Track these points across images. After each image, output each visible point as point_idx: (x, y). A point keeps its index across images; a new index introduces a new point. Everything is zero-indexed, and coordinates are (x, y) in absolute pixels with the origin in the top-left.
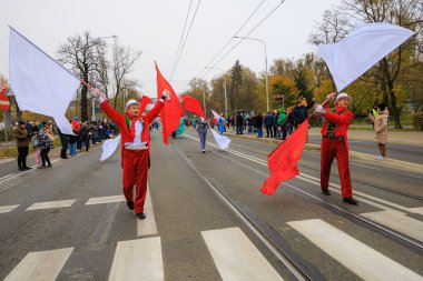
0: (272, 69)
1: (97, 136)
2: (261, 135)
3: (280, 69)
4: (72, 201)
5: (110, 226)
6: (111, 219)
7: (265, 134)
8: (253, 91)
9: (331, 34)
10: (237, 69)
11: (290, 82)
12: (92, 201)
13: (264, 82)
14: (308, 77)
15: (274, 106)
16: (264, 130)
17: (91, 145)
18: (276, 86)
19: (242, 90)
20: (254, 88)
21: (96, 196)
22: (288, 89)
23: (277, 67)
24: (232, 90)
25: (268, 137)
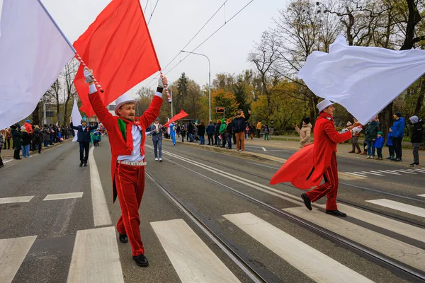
0: (215, 82)
1: (49, 139)
2: (203, 143)
3: (222, 83)
4: (32, 197)
5: (68, 219)
6: (69, 212)
7: (207, 142)
8: (198, 102)
9: (268, 55)
10: (183, 81)
11: (230, 96)
12: (49, 198)
13: (207, 94)
14: (246, 92)
15: (216, 116)
16: (206, 137)
17: (43, 148)
18: (218, 99)
19: (187, 101)
20: (198, 99)
21: (51, 193)
22: (229, 102)
23: (219, 82)
24: (178, 100)
25: (209, 144)
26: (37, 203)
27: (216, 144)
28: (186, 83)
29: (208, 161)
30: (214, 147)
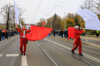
0: (67, 16)
1: (11, 34)
2: (62, 37)
3: (69, 16)
4: (2, 55)
5: (13, 64)
6: (13, 62)
7: (64, 37)
8: (60, 23)
10: (55, 16)
11: (73, 21)
12: (8, 55)
13: (64, 20)
14: (79, 19)
15: (67, 28)
16: (64, 35)
17: (9, 37)
18: (68, 22)
19: (56, 22)
20: (61, 22)
21: (9, 53)
22: (72, 23)
23: (68, 16)
24: (53, 22)
25: (65, 38)
26: (4, 57)
27: (67, 38)
28: (56, 16)
29: (65, 44)
30: (67, 39)
